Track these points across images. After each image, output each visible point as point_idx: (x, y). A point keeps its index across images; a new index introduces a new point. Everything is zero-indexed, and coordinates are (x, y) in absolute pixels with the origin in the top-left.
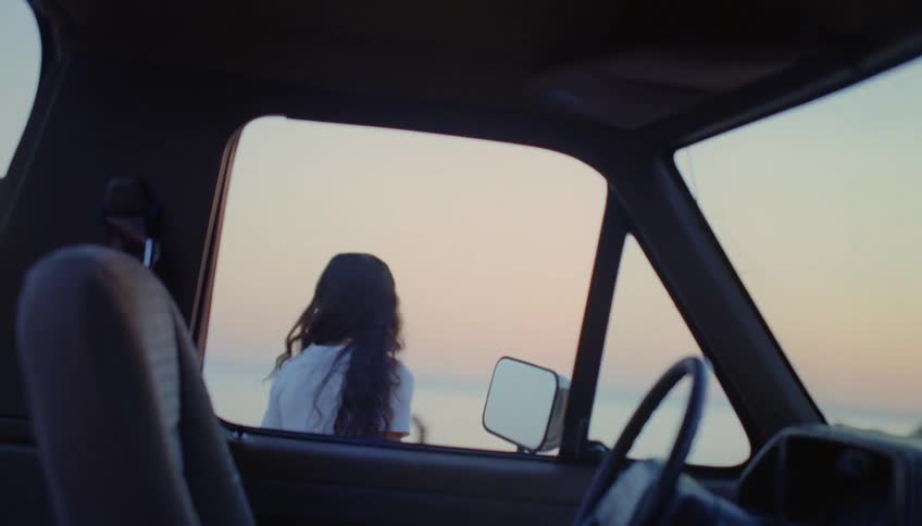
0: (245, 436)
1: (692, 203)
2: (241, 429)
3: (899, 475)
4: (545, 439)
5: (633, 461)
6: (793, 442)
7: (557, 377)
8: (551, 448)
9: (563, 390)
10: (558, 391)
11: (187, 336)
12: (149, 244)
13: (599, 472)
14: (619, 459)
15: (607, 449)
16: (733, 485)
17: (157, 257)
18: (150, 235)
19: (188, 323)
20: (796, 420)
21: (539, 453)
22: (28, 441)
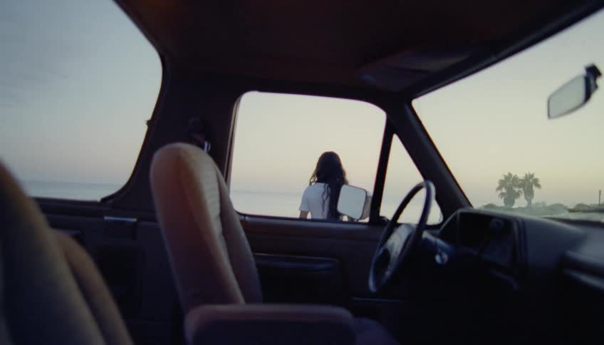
0: (247, 218)
1: (420, 122)
2: (245, 215)
3: (515, 227)
4: (362, 216)
5: (400, 225)
6: (462, 214)
7: (366, 192)
8: (364, 218)
9: (369, 197)
10: (367, 197)
11: (222, 179)
12: (206, 144)
13: (385, 229)
14: (394, 224)
15: (388, 220)
16: (438, 232)
17: (209, 148)
18: (206, 139)
19: (223, 173)
20: (461, 206)
21: (360, 221)
22: (154, 220)
